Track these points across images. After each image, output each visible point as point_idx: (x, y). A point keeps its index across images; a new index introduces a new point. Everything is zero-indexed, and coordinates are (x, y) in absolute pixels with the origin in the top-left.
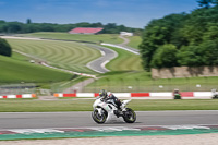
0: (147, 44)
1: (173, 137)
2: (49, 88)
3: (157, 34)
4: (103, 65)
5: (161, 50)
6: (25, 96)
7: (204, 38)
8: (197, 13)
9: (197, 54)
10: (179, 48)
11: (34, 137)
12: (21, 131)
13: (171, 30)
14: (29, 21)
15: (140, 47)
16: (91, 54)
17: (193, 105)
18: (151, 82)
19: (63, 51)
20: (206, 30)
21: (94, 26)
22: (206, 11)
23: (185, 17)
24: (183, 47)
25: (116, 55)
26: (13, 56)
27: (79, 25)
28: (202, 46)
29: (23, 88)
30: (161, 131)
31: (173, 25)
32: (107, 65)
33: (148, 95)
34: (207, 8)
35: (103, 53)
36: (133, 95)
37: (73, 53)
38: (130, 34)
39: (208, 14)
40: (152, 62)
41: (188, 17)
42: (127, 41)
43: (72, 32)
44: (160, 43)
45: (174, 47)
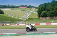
0: (39, 11)
1: (46, 35)
2: (13, 23)
3: (42, 8)
4: (28, 16)
5: (43, 12)
6: (7, 25)
7: (54, 9)
8: (52, 3)
9: (52, 13)
10: (47, 12)
11: (10, 35)
12: (6, 34)
13: (45, 7)
14: (8, 5)
15: (37, 11)
16: (25, 14)
17: (51, 27)
18: (40, 21)
19: (17, 13)
20: (55, 7)
21: (25, 6)
22: (54, 2)
23: (49, 4)
24: (48, 12)
25: (31, 14)
26: (4, 14)
27: (21, 6)
28: (53, 11)
29: (7, 22)
30: (43, 33)
31: (46, 6)
32: (29, 16)
33: (39, 24)
34: (55, 1)
35: (28, 13)
36: (35, 24)
37: (20, 13)
38: (35, 8)
39: (55, 3)
40: (40, 16)
41: (50, 4)
42: (34, 10)
43: (19, 8)
44: (43, 10)
45: (46, 11)
